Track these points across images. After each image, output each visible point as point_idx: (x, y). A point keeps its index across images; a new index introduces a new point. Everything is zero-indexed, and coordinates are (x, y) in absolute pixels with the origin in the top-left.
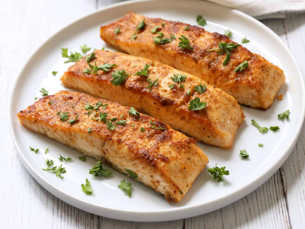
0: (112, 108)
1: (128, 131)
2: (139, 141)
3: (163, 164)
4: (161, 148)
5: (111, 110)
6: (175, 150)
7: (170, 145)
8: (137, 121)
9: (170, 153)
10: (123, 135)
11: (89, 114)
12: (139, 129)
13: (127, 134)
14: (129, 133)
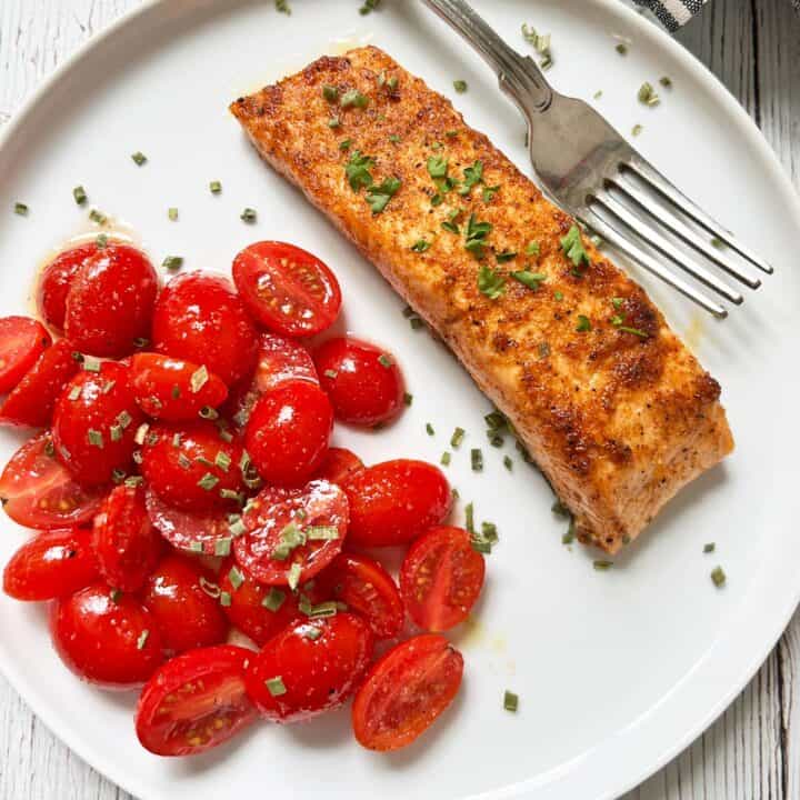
0: (510, 204)
1: (538, 318)
2: (561, 364)
3: (610, 467)
4: (621, 407)
5: (505, 212)
6: (657, 423)
7: (649, 406)
8: (576, 283)
9: (641, 430)
10: (517, 327)
11: (436, 200)
12: (574, 320)
13: (531, 326)
14: (540, 325)
